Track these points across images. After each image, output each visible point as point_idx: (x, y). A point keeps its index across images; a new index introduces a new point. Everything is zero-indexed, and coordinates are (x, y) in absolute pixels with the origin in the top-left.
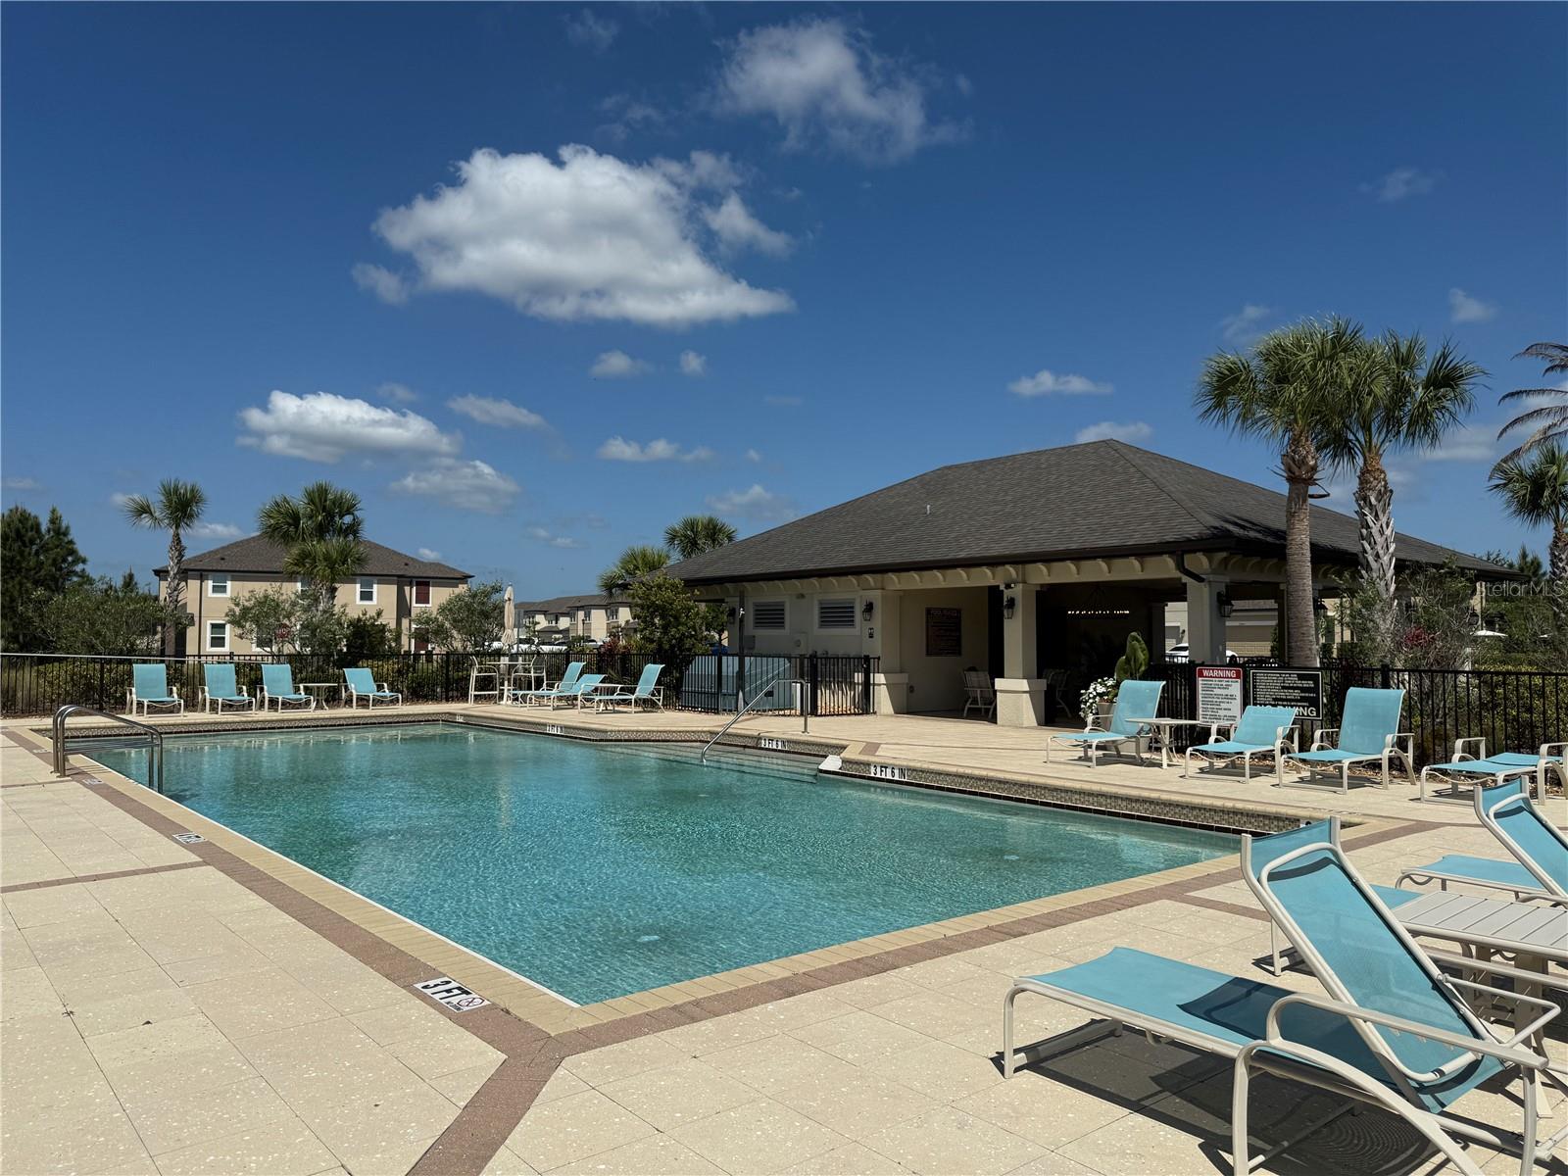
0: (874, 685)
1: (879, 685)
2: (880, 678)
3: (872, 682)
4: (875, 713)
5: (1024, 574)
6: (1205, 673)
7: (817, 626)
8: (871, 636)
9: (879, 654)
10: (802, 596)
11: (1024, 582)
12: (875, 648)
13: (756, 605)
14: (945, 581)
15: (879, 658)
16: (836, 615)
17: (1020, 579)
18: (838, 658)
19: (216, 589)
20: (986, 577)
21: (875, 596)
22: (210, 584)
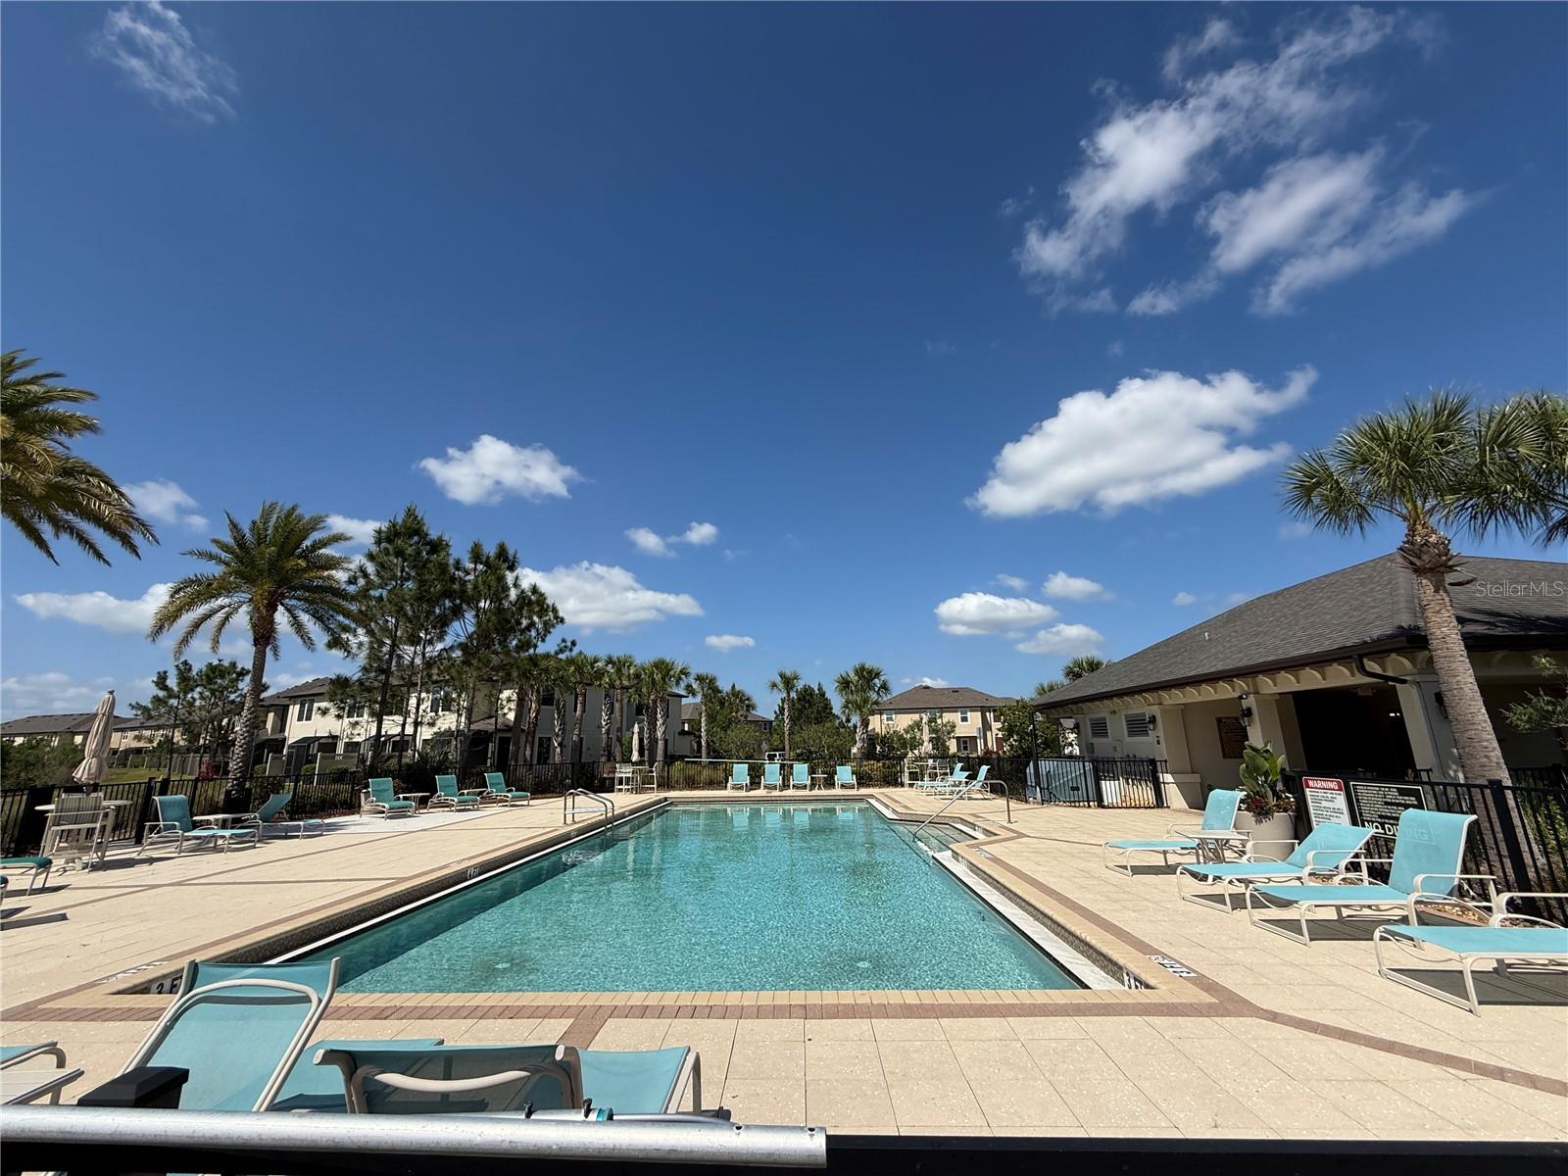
0: (1164, 783)
1: (1168, 783)
2: (1168, 778)
3: (1161, 780)
4: (1168, 807)
5: (1255, 685)
6: (1311, 783)
7: (1126, 734)
8: (1159, 743)
9: (1166, 757)
10: (1115, 712)
11: (1257, 693)
12: (1161, 752)
13: (1091, 720)
14: (1200, 695)
15: (1166, 761)
16: (1139, 726)
17: (1252, 690)
18: (1142, 762)
19: (888, 719)
20: (1225, 691)
21: (1155, 710)
22: (884, 717)
